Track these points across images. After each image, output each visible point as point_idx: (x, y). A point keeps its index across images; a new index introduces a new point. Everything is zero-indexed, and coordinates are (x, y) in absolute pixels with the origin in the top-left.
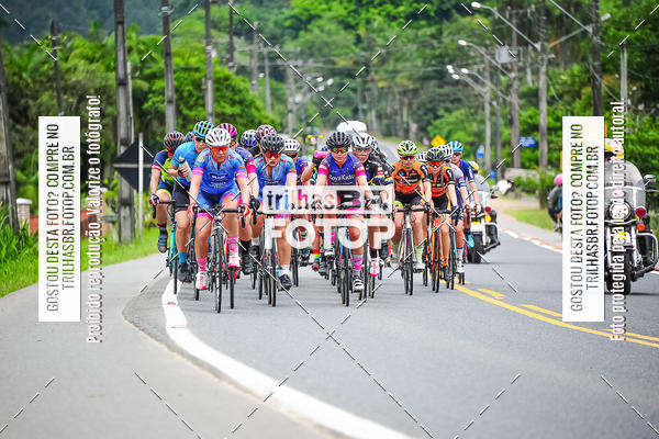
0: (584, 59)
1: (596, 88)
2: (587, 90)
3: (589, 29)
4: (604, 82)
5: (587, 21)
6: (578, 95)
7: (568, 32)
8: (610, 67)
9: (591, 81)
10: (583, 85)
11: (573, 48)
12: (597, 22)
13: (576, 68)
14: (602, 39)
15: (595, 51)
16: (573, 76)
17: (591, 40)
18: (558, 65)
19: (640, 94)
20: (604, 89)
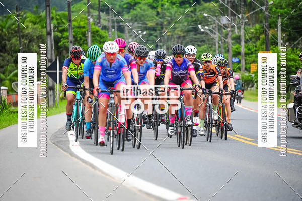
0: (261, 22)
1: (267, 35)
2: (263, 36)
3: (264, 8)
4: (271, 33)
5: (262, 4)
6: (258, 38)
7: (254, 9)
8: (273, 25)
9: (265, 32)
10: (261, 34)
11: (256, 17)
12: (267, 5)
13: (257, 26)
14: (269, 13)
15: (266, 18)
16: (256, 29)
17: (264, 13)
18: (249, 25)
19: (287, 37)
20: (270, 35)
